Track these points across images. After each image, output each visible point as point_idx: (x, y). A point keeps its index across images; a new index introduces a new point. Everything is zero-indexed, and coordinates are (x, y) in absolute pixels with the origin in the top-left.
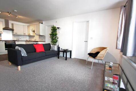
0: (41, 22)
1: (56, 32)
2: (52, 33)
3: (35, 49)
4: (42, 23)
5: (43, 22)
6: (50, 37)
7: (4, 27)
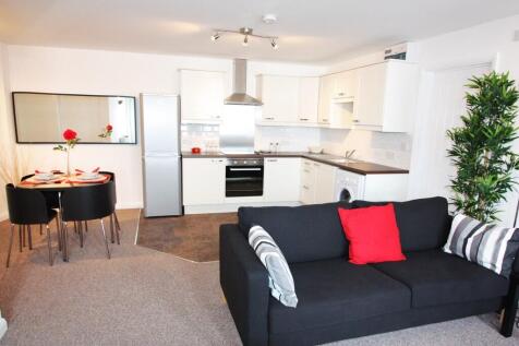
0: (396, 50)
1: (509, 118)
2: (474, 124)
3: (347, 243)
4: (402, 56)
5: (411, 49)
6: (454, 153)
7: (231, 92)
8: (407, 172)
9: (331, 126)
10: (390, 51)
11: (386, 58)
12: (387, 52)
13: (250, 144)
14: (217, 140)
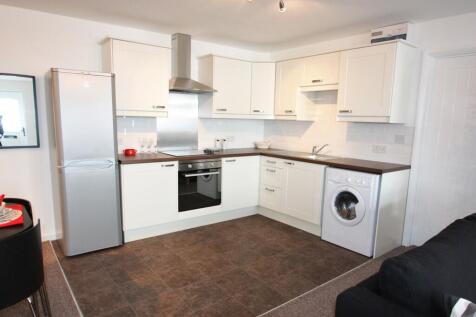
8: (409, 167)
9: (298, 118)
10: (380, 33)
11: (373, 41)
12: (373, 34)
13: (192, 141)
14: (153, 137)
